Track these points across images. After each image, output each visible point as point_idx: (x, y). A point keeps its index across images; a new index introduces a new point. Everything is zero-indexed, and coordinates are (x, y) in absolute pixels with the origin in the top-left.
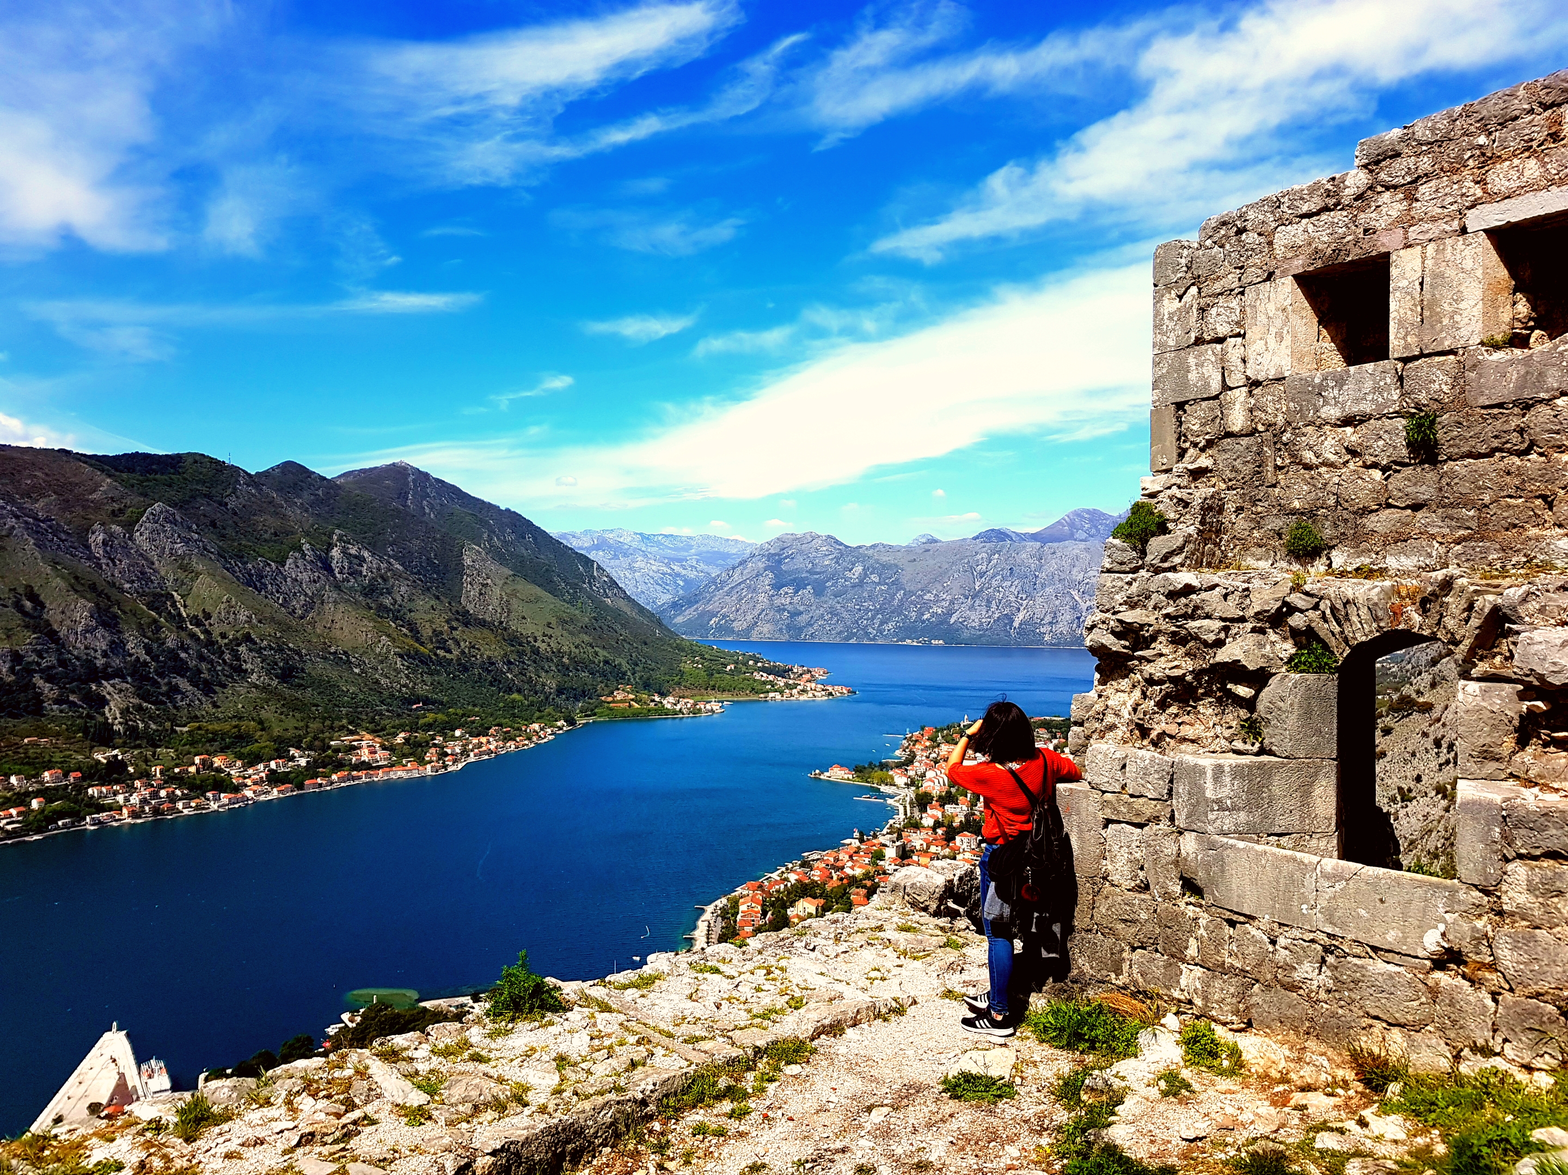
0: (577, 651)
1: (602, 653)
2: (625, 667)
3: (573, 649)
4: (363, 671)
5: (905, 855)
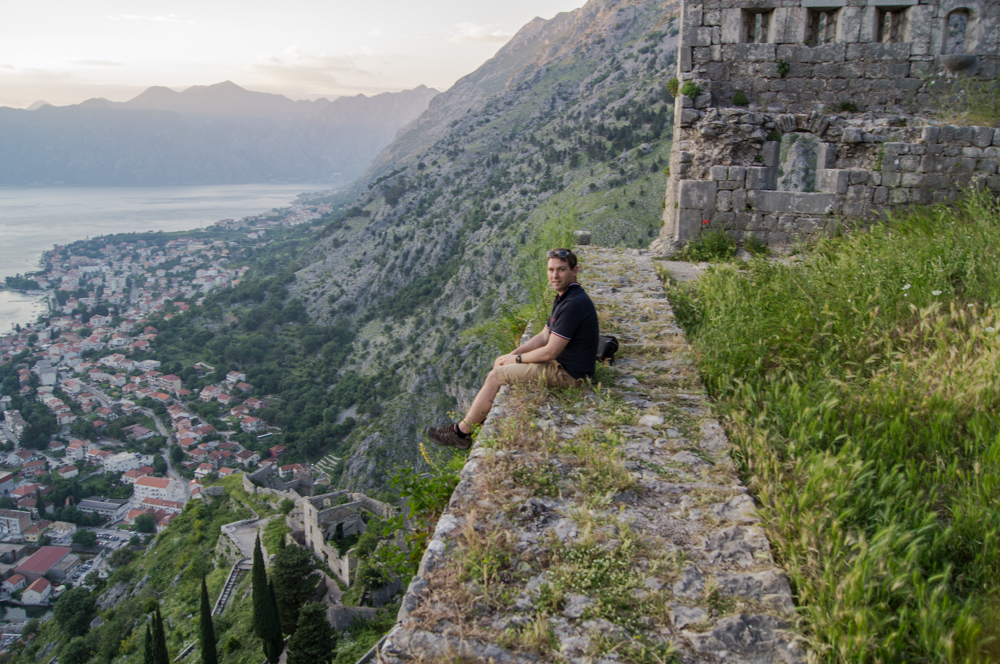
5: (54, 336)
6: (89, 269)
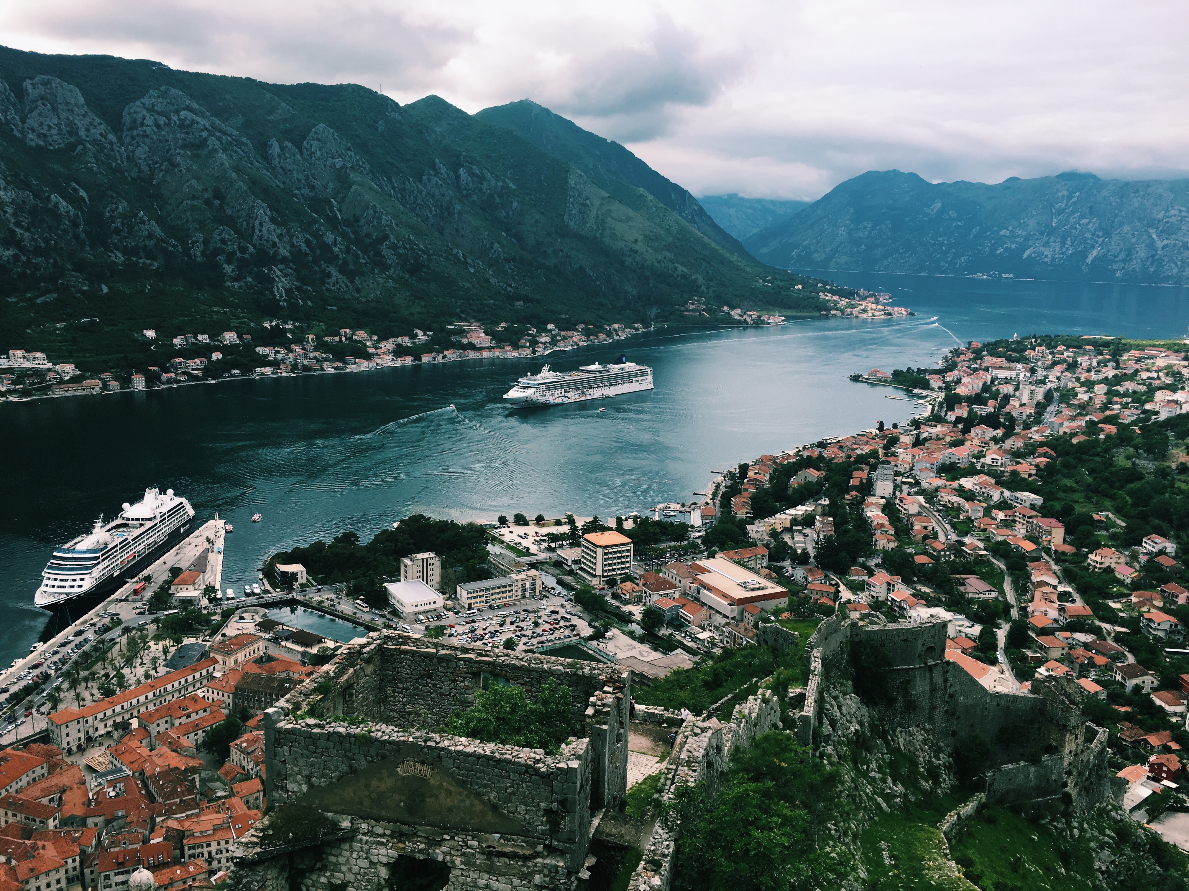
0: (659, 266)
1: (681, 268)
2: (700, 280)
3: (656, 264)
4: (476, 271)
5: (918, 442)
6: (1002, 374)
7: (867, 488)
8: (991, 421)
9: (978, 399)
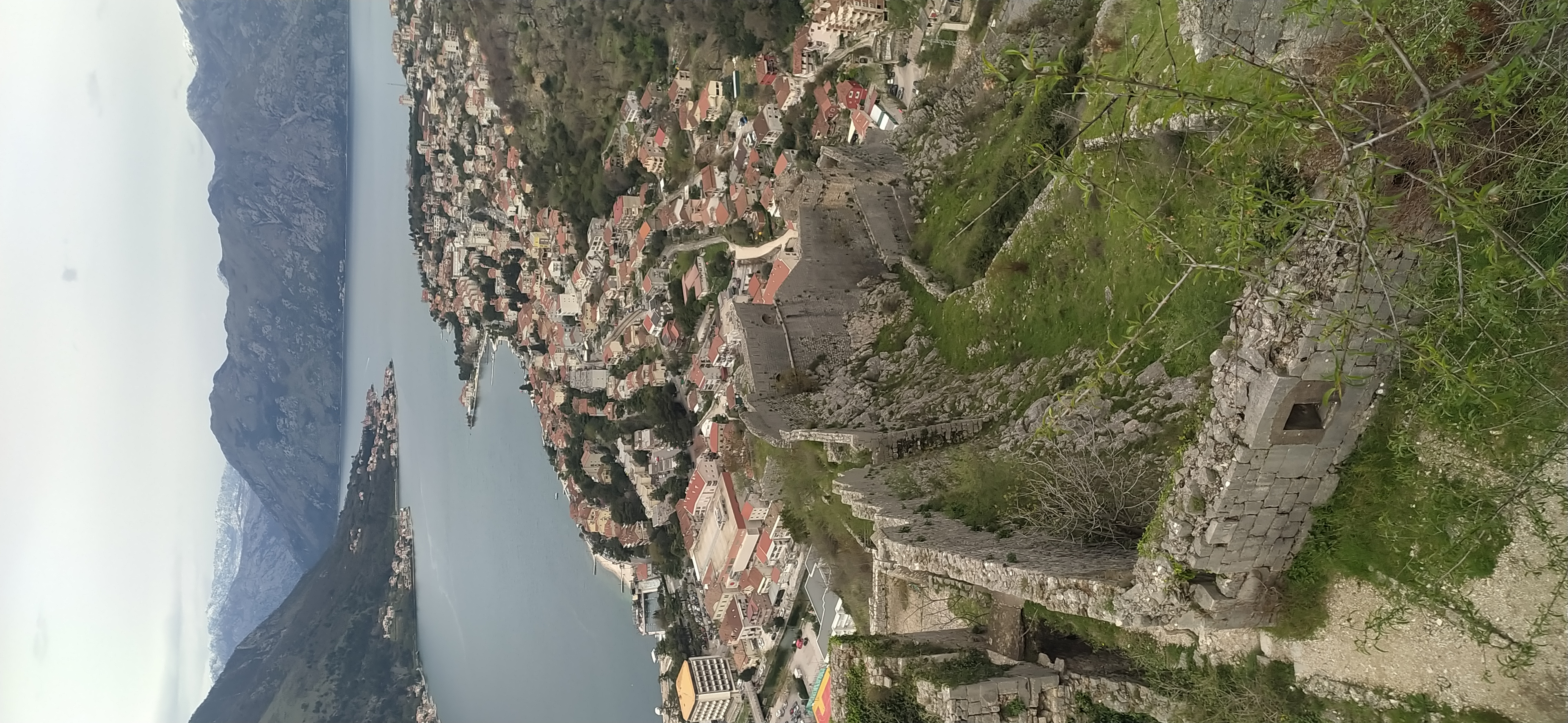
0: (337, 672)
1: (339, 643)
2: (357, 616)
5: (542, 348)
6: (457, 266)
7: (599, 398)
8: (512, 273)
9: (488, 289)
